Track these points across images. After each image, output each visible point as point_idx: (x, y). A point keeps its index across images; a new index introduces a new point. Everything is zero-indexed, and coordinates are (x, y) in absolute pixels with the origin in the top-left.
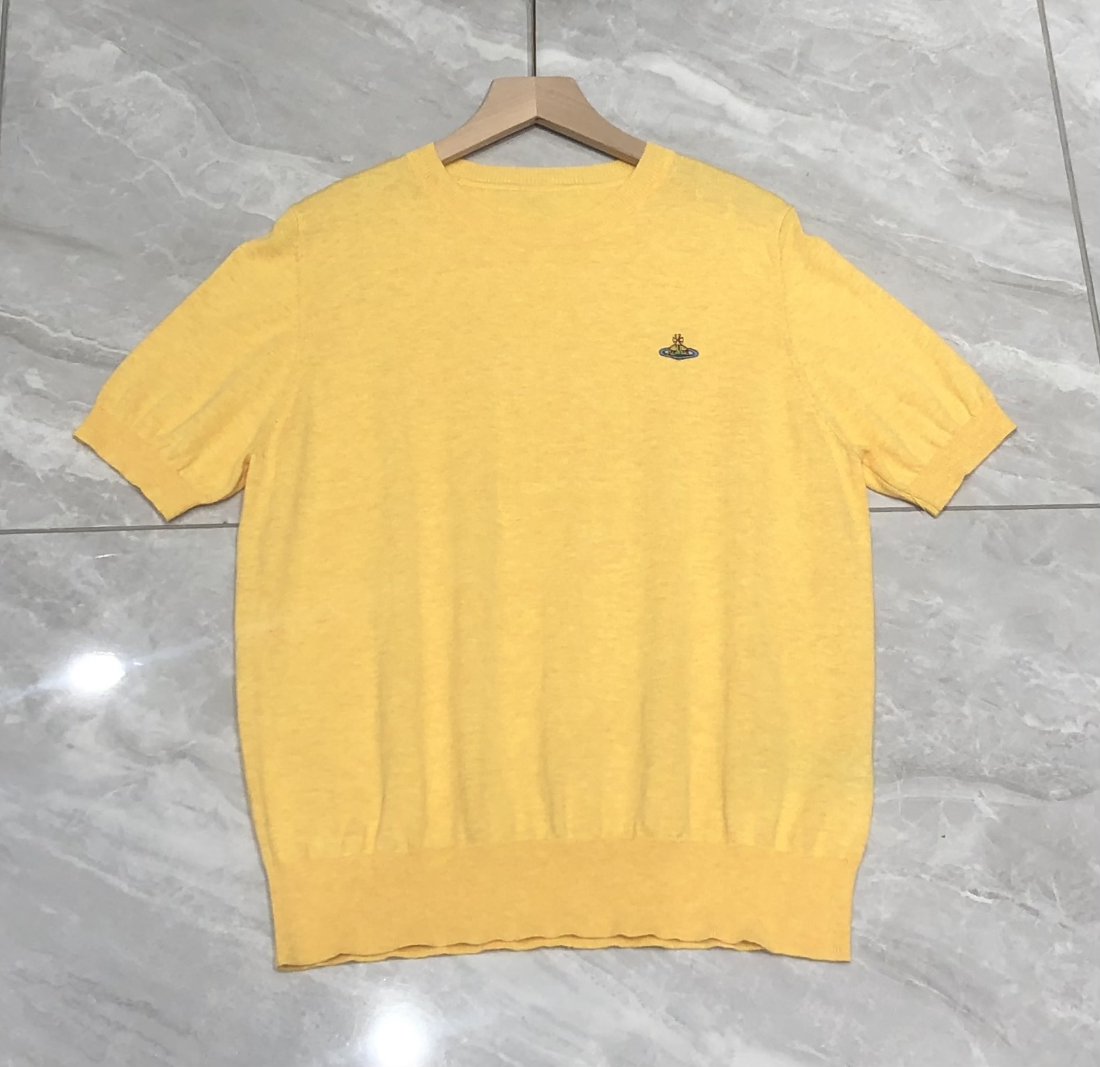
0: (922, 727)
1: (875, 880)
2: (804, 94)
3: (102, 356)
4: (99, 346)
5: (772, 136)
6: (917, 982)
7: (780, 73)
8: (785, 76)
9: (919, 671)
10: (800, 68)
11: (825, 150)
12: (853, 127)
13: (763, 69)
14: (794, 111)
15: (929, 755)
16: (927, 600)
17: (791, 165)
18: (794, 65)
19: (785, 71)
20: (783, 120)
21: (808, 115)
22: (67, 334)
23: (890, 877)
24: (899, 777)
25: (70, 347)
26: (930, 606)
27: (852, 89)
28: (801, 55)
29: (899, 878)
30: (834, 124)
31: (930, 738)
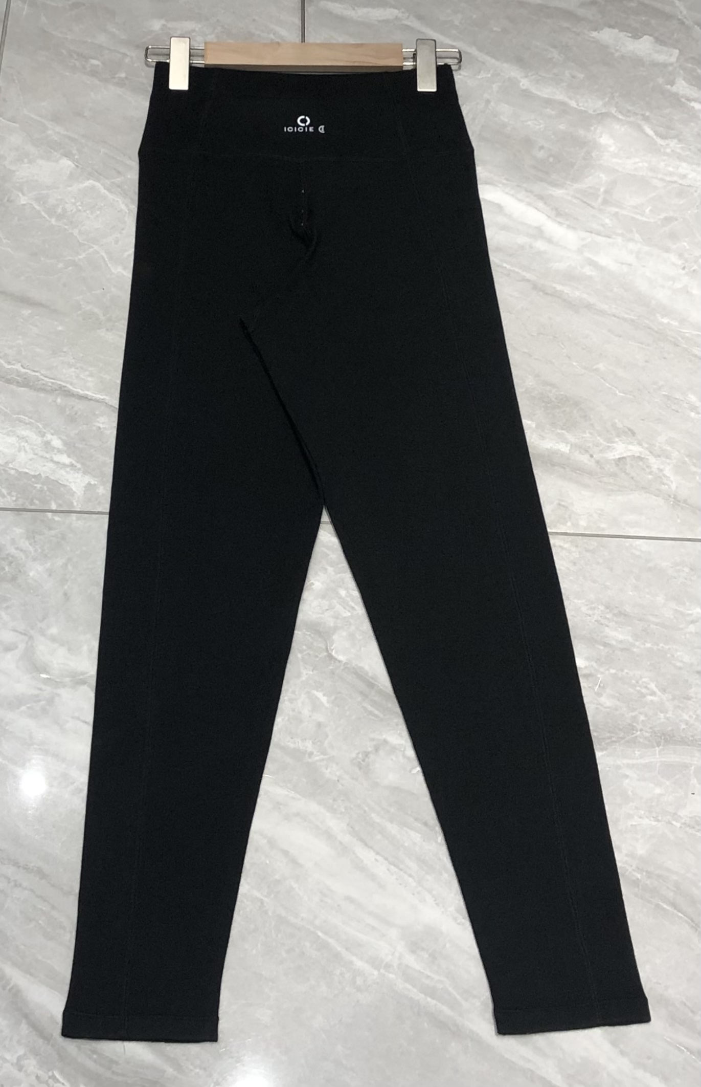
0: (679, 707)
1: (634, 823)
2: (607, 221)
3: (43, 384)
4: (42, 377)
5: (580, 251)
6: (665, 906)
7: (589, 205)
8: (593, 207)
9: (679, 664)
10: (605, 202)
11: (622, 264)
12: (646, 248)
13: (575, 201)
14: (599, 234)
15: (684, 729)
16: (688, 610)
17: (593, 274)
18: (600, 200)
19: (593, 204)
20: (589, 240)
21: (609, 237)
22: (18, 367)
23: (646, 822)
24: (659, 745)
25: (18, 376)
26: (691, 615)
27: (645, 219)
28: (606, 192)
29: (654, 823)
30: (631, 245)
31: (686, 717)
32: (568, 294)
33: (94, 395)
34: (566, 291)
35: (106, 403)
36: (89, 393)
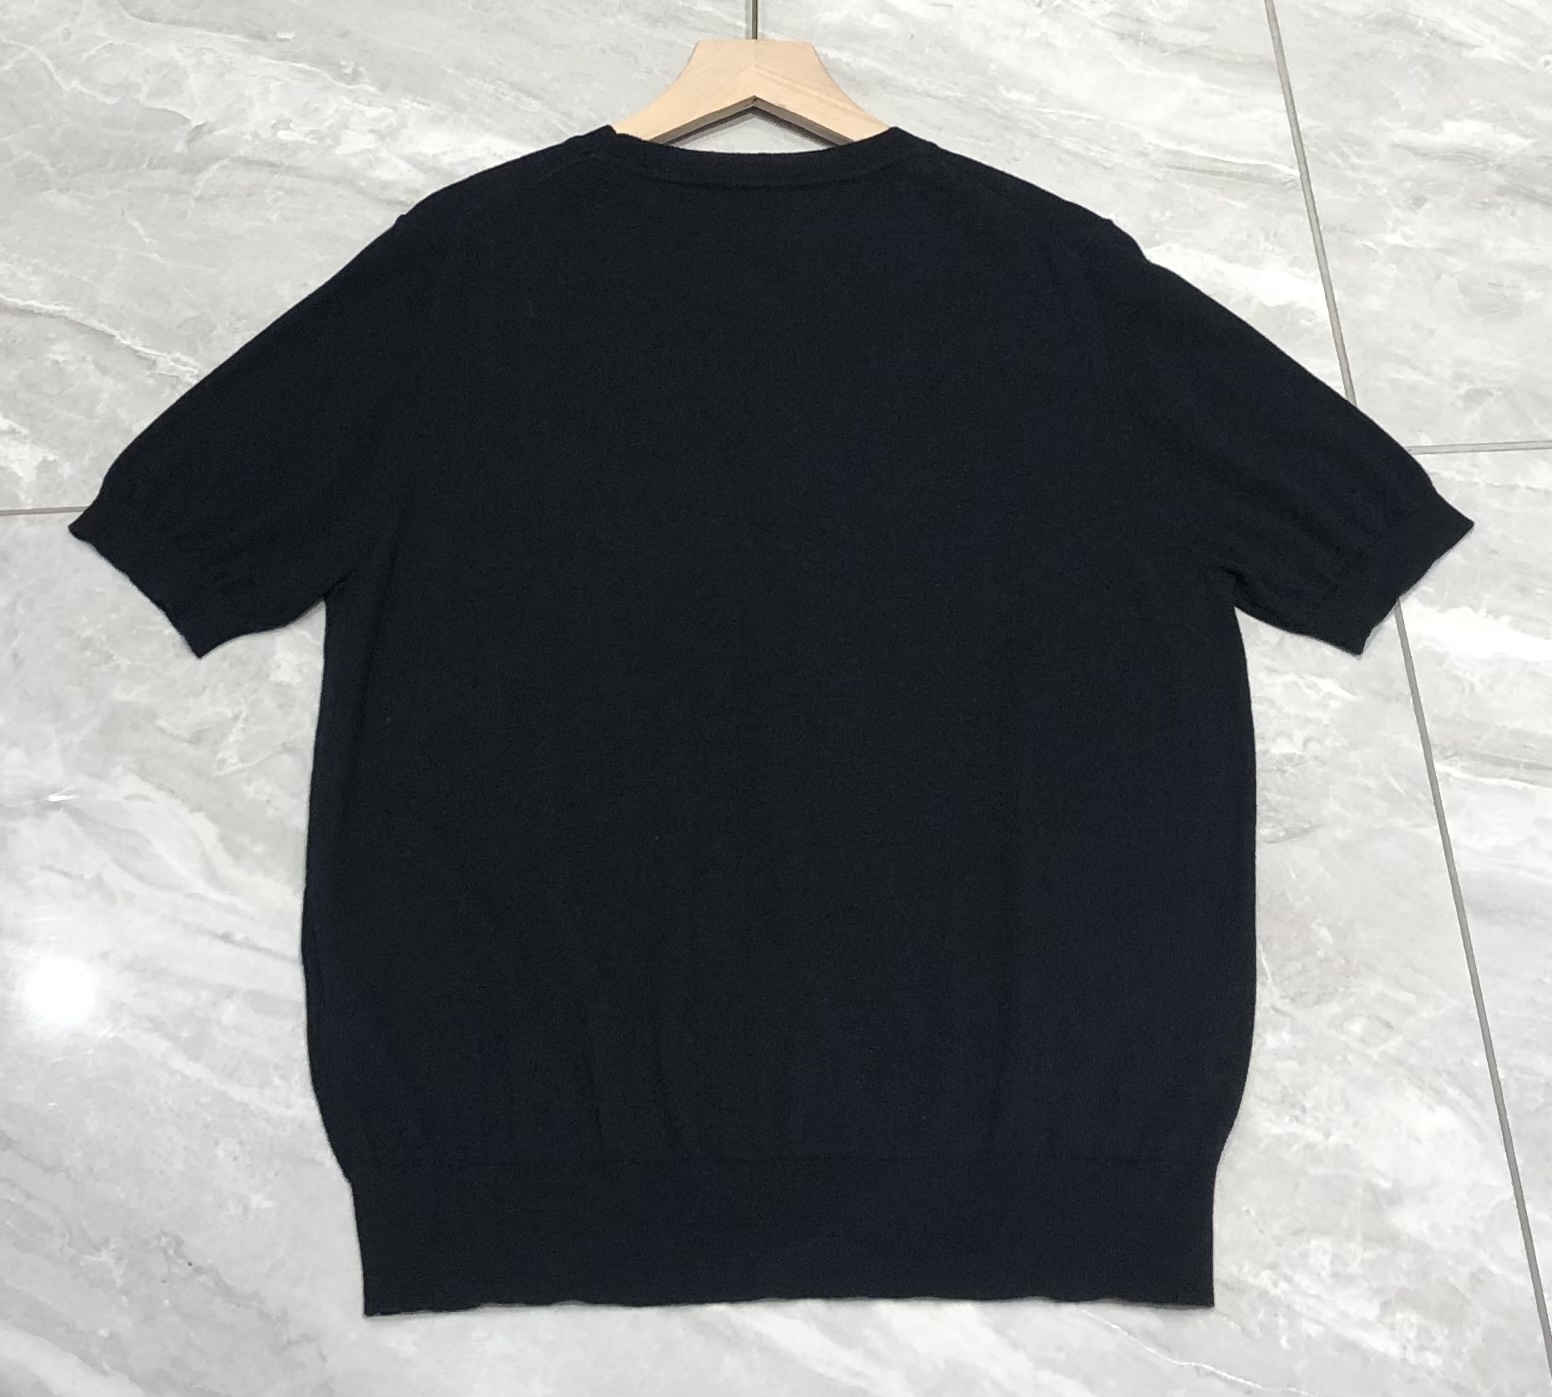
32: (847, 64)
33: (41, 306)
34: (844, 59)
35: (66, 318)
36: (34, 303)
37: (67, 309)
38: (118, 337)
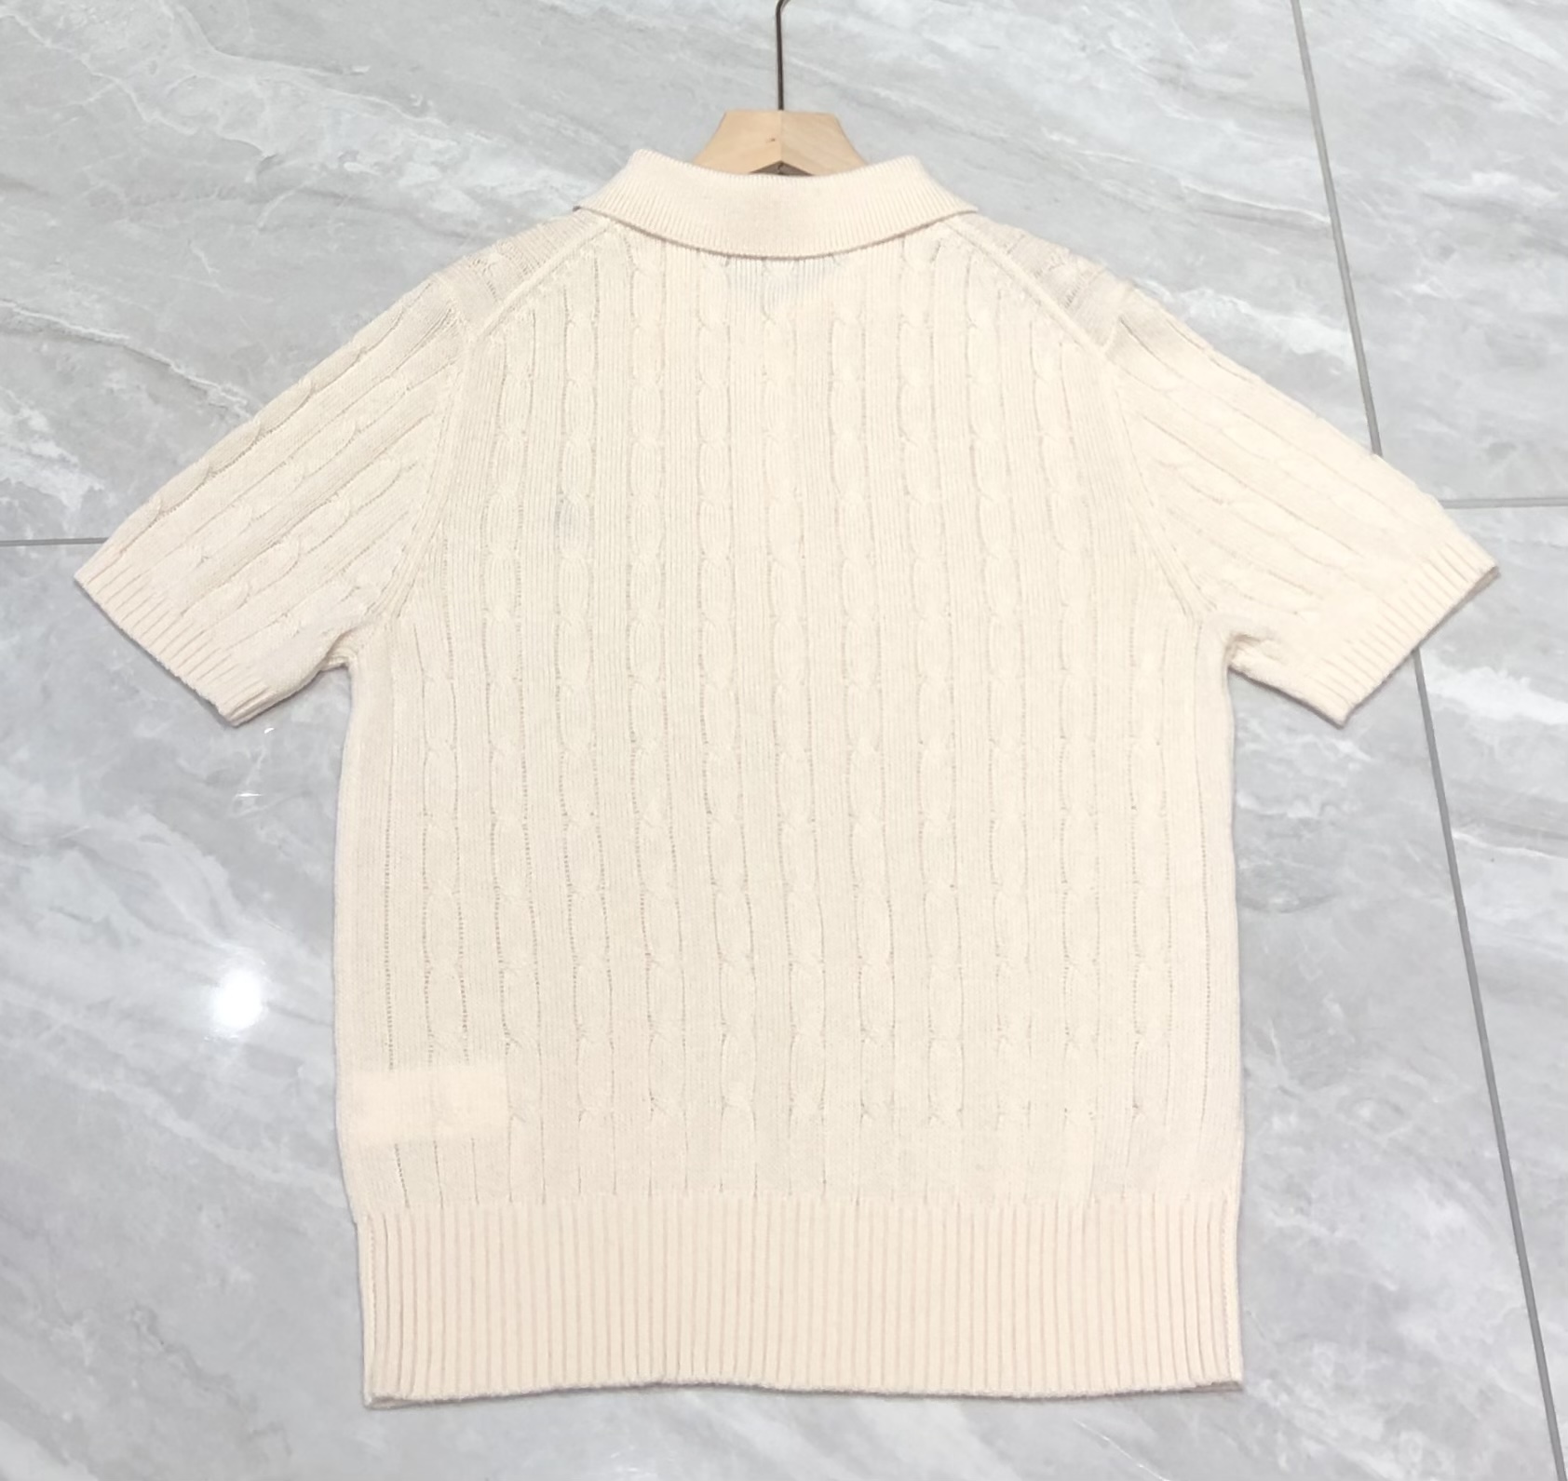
37: (127, 337)
38: (173, 366)
